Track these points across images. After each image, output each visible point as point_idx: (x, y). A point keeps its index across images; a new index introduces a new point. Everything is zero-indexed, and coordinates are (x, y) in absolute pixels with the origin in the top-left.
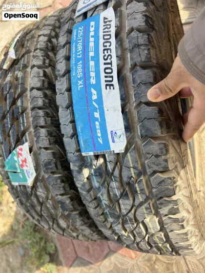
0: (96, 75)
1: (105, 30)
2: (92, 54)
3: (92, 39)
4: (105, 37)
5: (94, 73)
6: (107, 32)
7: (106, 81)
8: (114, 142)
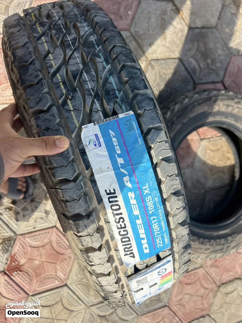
0: (130, 202)
1: (130, 246)
2: (139, 222)
3: (143, 236)
4: (127, 239)
5: (131, 203)
6: (126, 245)
7: (116, 197)
8: (96, 135)
